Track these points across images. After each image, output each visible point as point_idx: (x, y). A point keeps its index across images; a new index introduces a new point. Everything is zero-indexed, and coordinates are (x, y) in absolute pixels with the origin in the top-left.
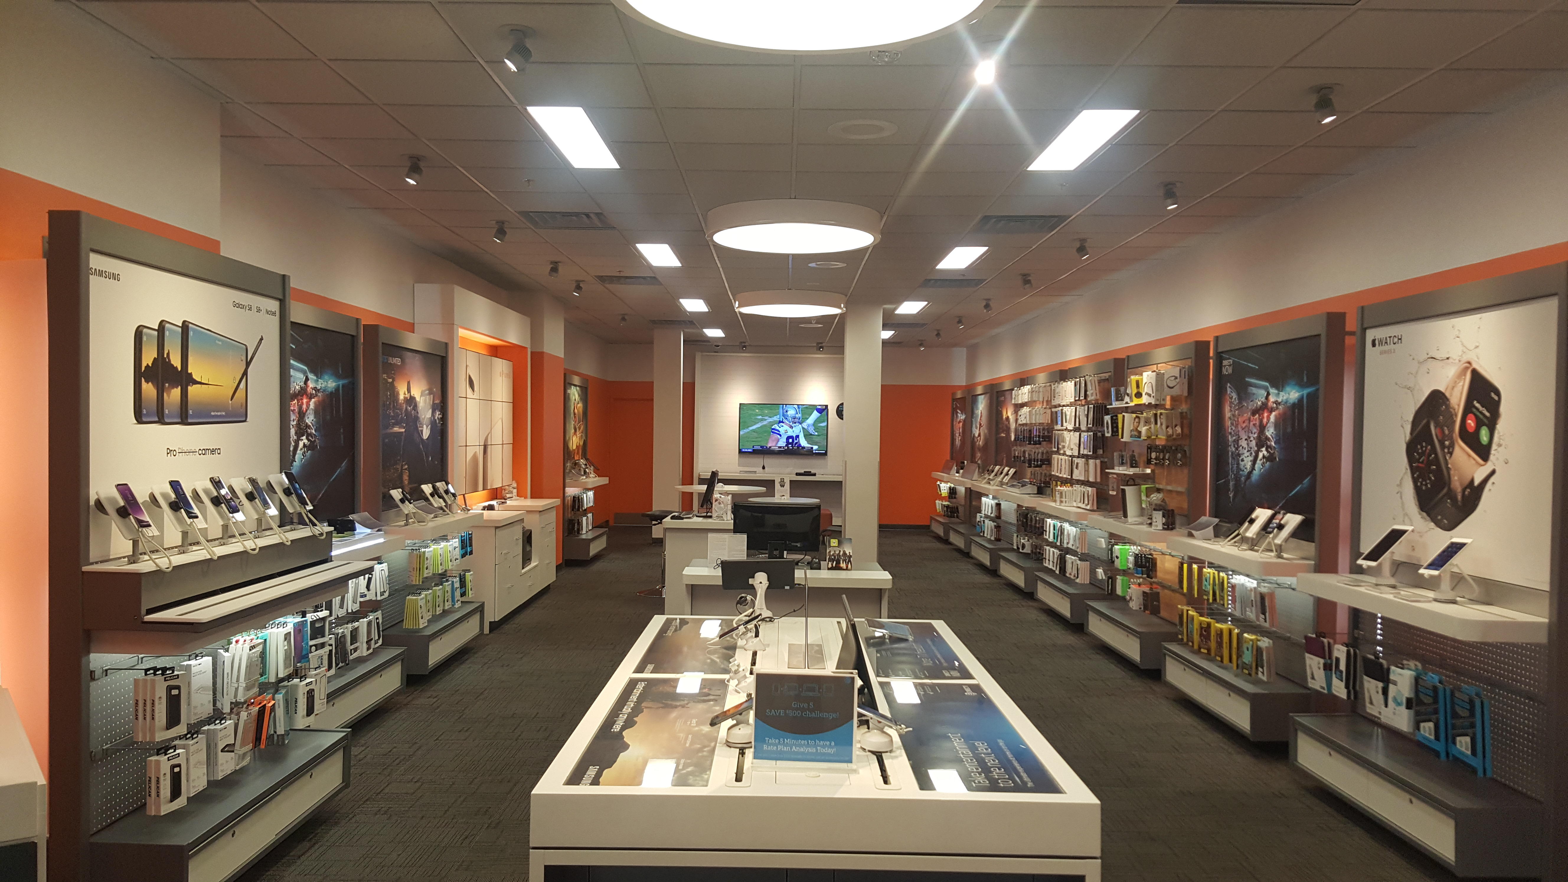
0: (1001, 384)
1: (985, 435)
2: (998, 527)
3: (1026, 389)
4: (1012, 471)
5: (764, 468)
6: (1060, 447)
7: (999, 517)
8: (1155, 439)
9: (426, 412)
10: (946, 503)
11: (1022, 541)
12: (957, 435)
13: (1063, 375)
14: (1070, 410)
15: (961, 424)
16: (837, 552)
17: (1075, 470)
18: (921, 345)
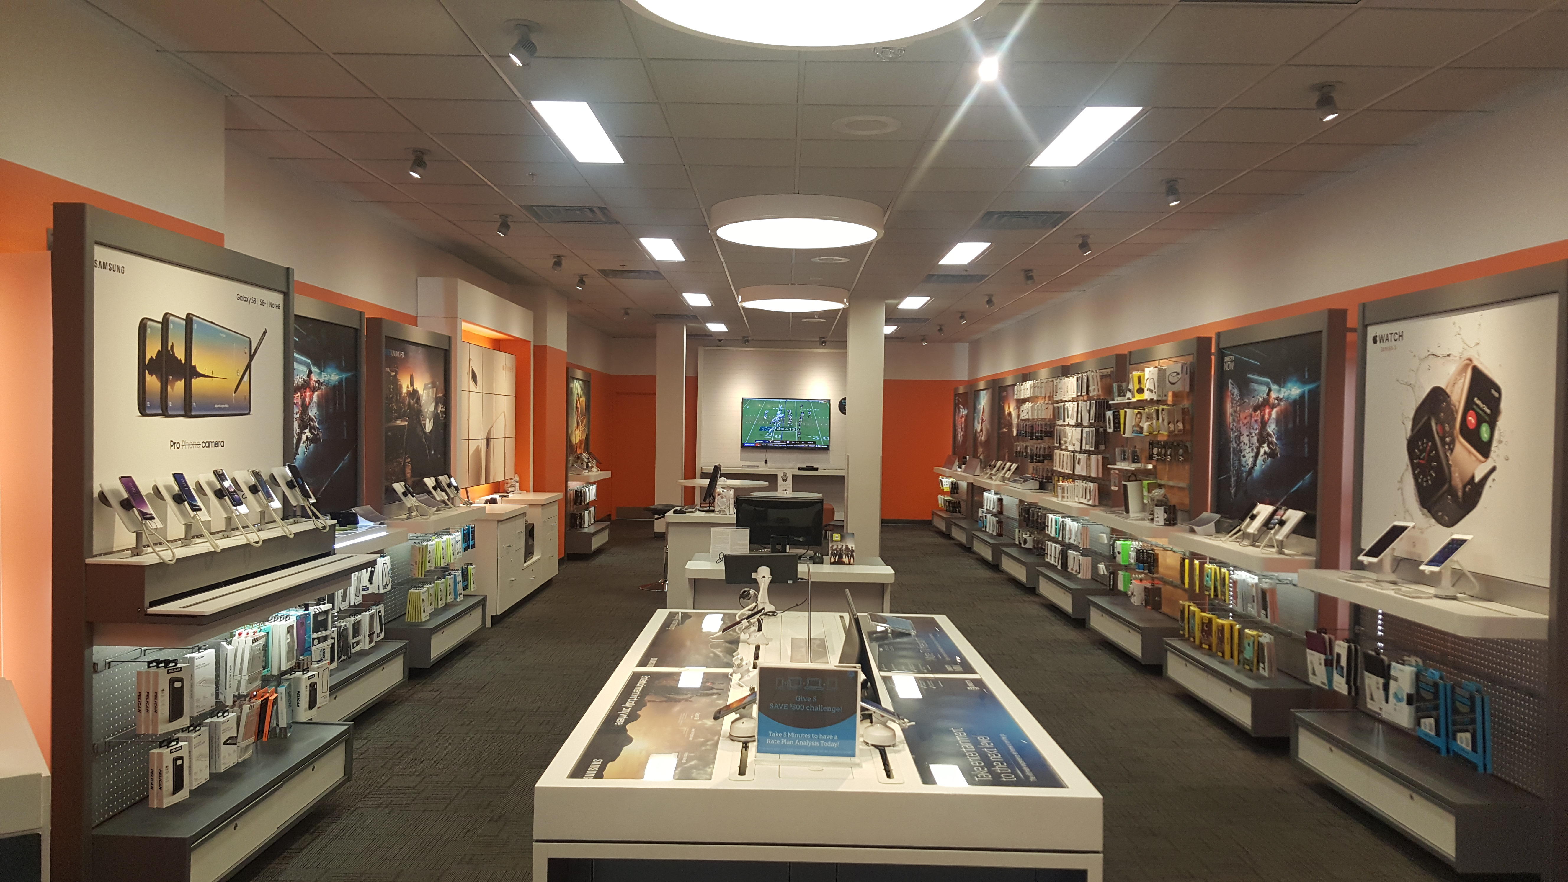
0: (1003, 379)
1: (987, 430)
2: (1000, 522)
3: (1028, 384)
4: (1014, 466)
5: (766, 462)
6: (1062, 442)
7: (1001, 512)
8: (1157, 434)
9: (428, 406)
10: (948, 498)
11: (1024, 536)
12: (959, 430)
13: (1065, 370)
14: (1072, 405)
15: (963, 419)
16: (840, 547)
17: (1077, 465)
18: (923, 340)
